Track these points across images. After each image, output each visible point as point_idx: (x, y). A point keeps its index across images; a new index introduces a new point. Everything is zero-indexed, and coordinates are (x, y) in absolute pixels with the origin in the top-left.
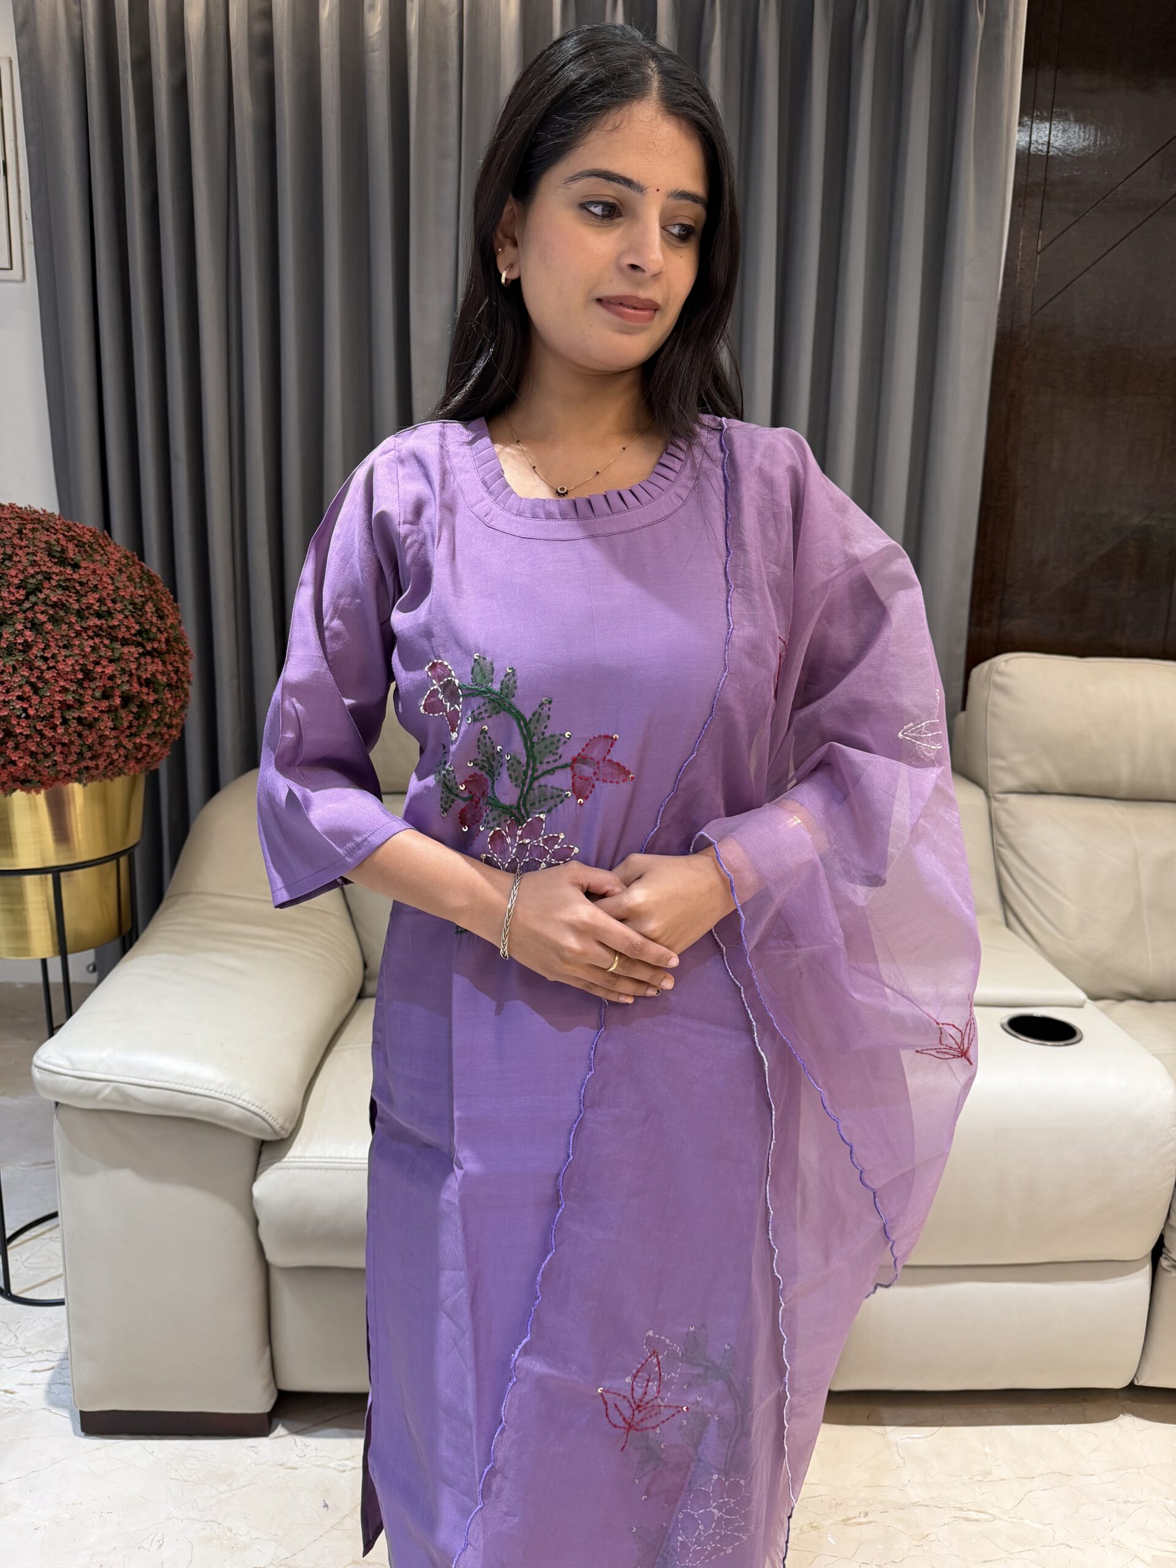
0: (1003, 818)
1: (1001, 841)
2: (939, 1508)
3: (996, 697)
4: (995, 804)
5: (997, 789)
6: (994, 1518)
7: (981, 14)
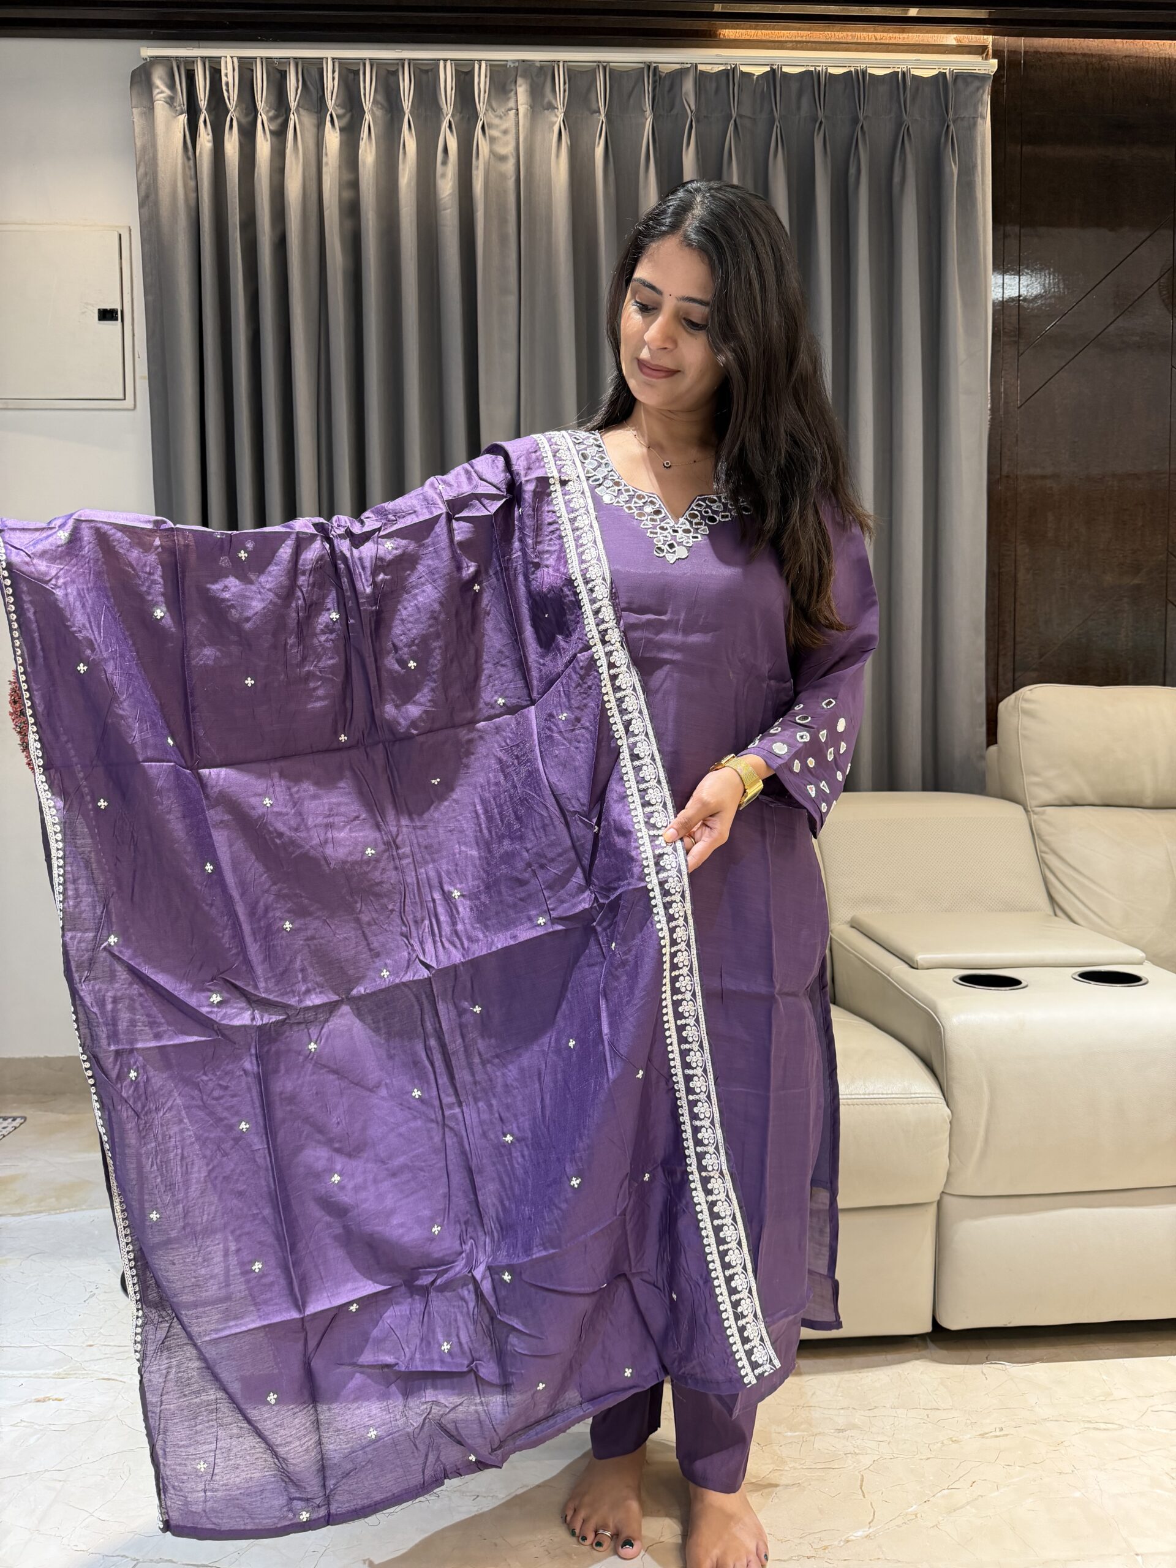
0: (1044, 828)
1: (1044, 848)
2: (1068, 1422)
3: (1026, 721)
4: (1034, 817)
5: (1034, 803)
6: (1122, 1427)
7: (955, 164)
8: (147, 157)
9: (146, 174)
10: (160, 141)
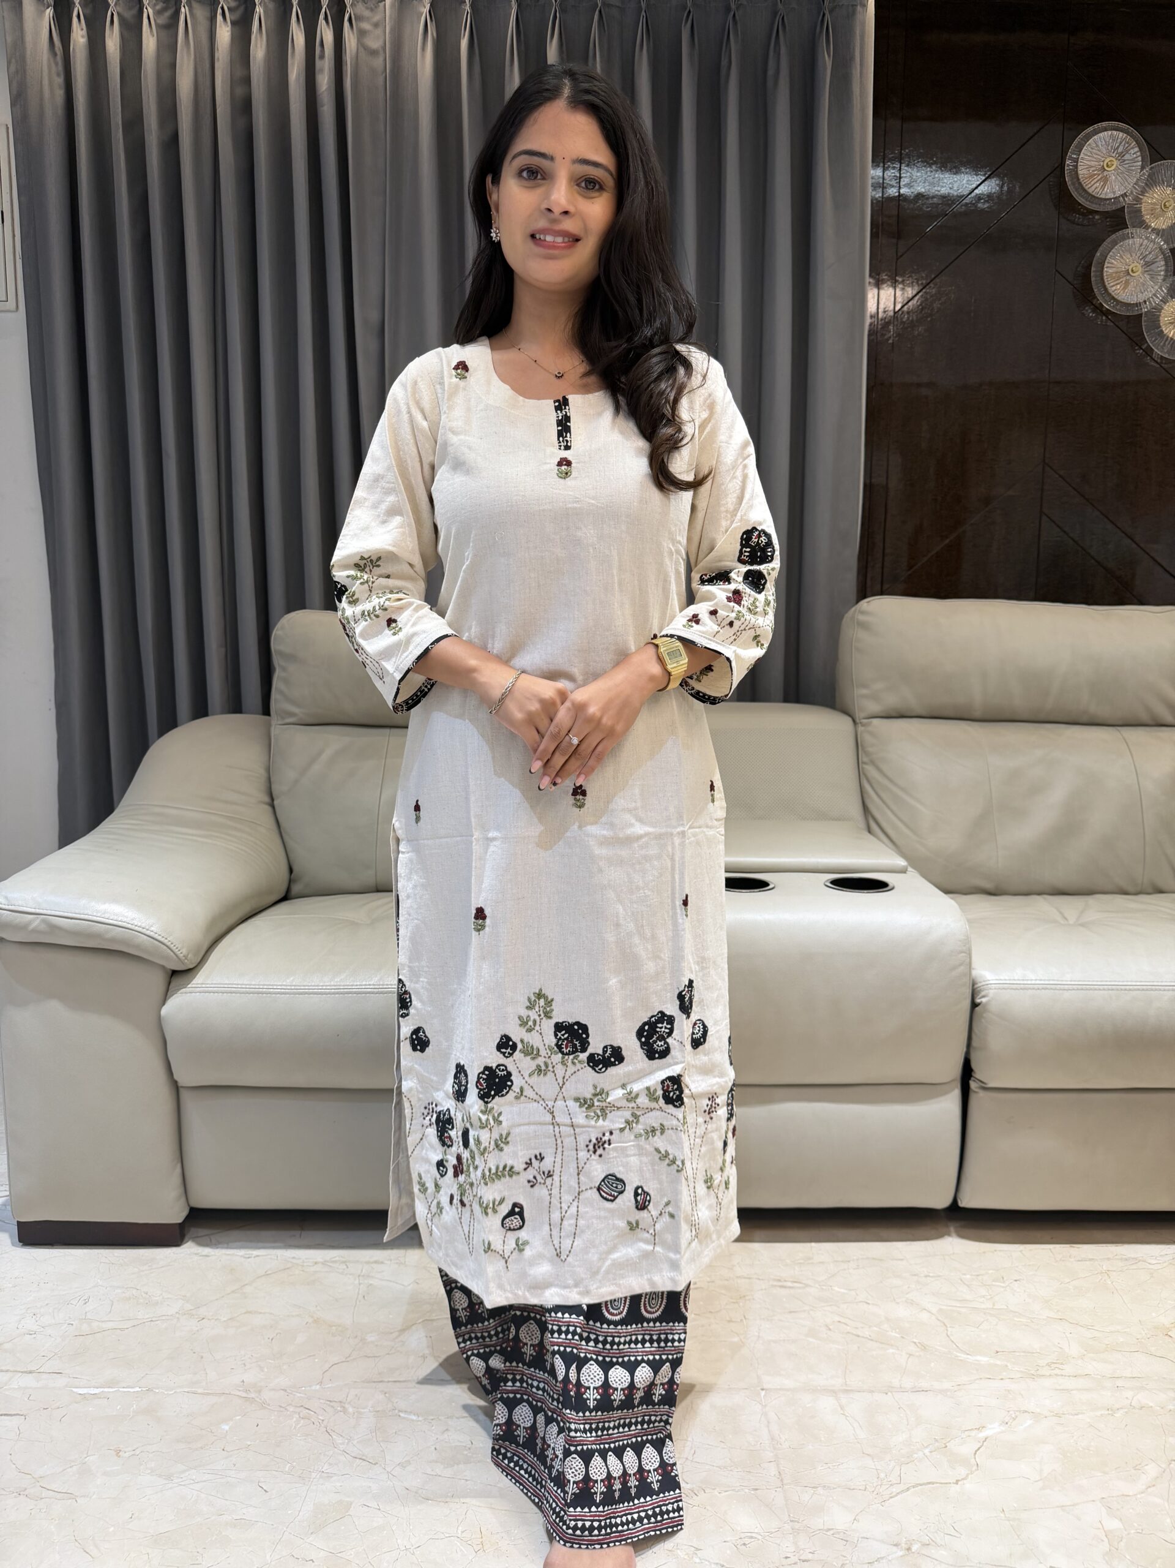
2: (759, 1279)
3: (859, 633)
4: (860, 728)
5: (861, 715)
7: (829, 56)
8: (18, 54)
9: (17, 72)
10: (29, 38)
